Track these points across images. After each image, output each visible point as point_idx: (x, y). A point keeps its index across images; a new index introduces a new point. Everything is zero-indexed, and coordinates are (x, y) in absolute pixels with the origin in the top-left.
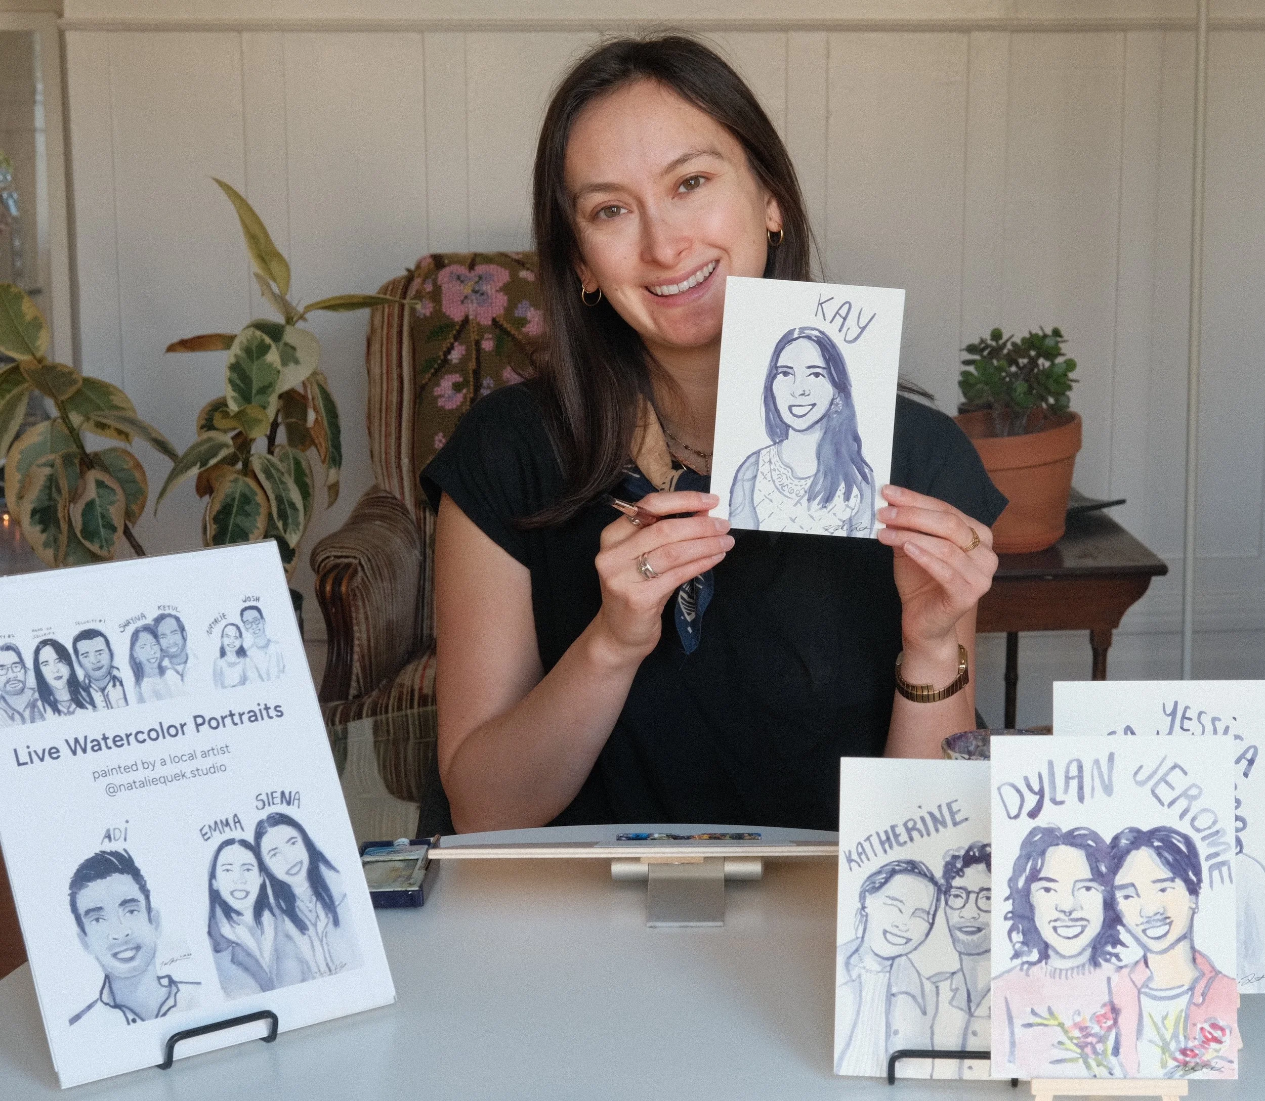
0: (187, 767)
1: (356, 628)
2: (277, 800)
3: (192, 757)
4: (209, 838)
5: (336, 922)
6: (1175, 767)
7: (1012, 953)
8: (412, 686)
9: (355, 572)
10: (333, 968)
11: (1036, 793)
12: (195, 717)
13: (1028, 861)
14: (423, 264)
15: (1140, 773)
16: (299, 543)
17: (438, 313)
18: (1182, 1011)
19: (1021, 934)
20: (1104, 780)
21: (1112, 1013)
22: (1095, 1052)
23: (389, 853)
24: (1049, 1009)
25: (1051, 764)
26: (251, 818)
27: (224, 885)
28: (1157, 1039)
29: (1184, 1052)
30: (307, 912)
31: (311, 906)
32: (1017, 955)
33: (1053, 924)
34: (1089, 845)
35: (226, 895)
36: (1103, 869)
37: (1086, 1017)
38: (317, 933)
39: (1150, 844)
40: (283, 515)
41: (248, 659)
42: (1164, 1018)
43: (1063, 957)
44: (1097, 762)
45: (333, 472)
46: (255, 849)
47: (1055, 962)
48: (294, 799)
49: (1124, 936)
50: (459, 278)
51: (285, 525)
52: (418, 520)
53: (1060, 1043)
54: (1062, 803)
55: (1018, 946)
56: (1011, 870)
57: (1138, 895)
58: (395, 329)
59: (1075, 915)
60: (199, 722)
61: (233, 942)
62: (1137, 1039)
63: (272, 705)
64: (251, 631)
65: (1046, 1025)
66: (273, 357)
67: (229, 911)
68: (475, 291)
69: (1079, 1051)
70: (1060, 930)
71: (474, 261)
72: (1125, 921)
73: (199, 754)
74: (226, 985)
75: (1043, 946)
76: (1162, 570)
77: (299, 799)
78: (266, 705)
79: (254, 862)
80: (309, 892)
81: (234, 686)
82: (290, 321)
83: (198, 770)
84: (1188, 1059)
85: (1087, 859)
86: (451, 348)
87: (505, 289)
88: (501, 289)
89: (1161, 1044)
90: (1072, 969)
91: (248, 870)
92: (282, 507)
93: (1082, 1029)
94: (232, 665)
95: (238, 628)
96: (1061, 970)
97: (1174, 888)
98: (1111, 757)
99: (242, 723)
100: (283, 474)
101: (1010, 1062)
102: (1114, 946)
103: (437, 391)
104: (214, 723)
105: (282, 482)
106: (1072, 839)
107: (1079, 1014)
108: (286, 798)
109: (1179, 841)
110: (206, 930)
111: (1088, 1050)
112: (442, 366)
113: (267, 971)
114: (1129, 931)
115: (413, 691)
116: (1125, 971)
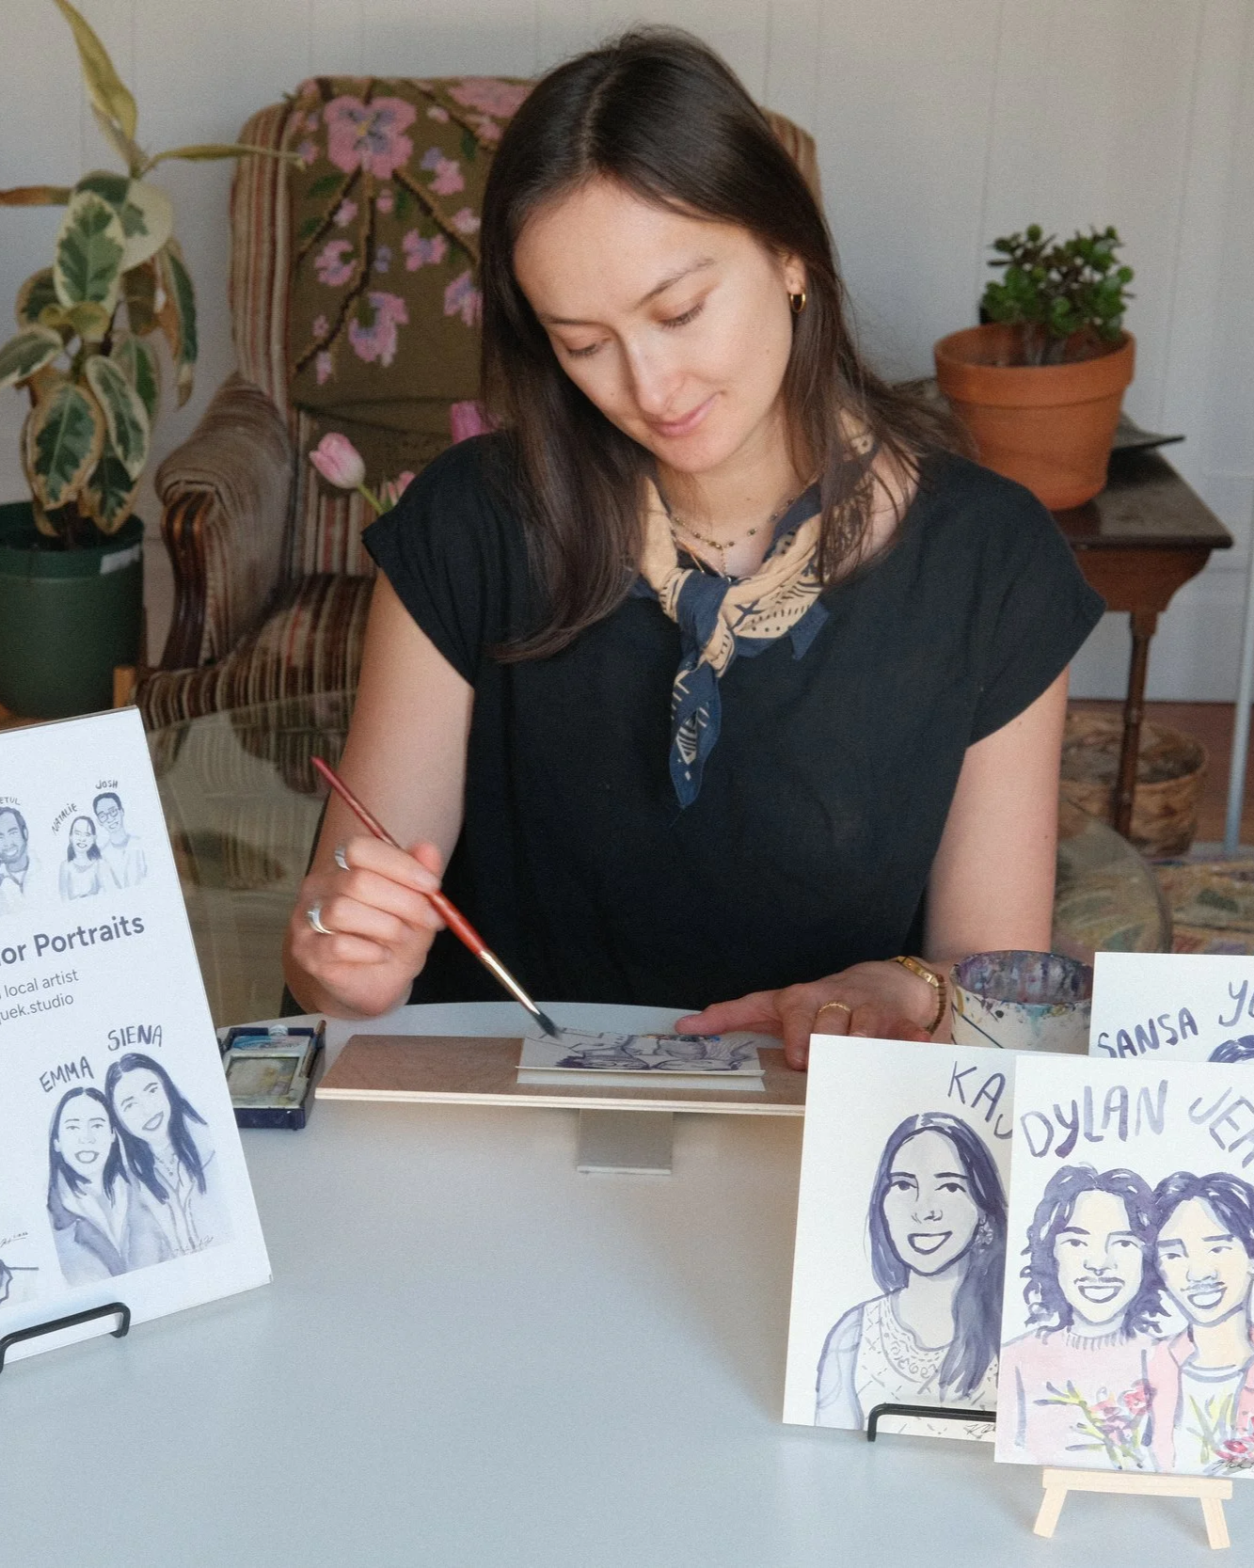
0: (26, 1000)
1: (210, 575)
2: (134, 1038)
3: (32, 987)
4: (51, 1088)
5: (202, 1188)
6: (1239, 1103)
7: (1028, 1315)
8: (279, 653)
9: (211, 504)
10: (197, 1243)
11: (1067, 1126)
12: (36, 938)
13: (1054, 1207)
14: (307, 93)
15: (1198, 1107)
16: (141, 475)
17: (323, 161)
18: (1230, 1396)
19: (1039, 1294)
20: (1153, 1114)
21: (1146, 1394)
22: (1122, 1438)
23: (263, 1047)
24: (1069, 1384)
25: (1088, 1091)
26: (102, 1062)
27: (67, 1146)
28: (1199, 1429)
29: (1230, 1445)
30: (166, 1175)
31: (173, 1167)
32: (1033, 1319)
33: (1079, 1283)
34: (1130, 1191)
35: (70, 1159)
36: (1145, 1221)
37: (1113, 1398)
38: (179, 1201)
39: (1204, 1195)
40: (123, 439)
41: (101, 861)
42: (1209, 1403)
43: (1089, 1323)
44: (1145, 1091)
45: (186, 369)
46: (106, 1100)
47: (1079, 1328)
48: (155, 1035)
49: (1165, 1302)
50: (351, 114)
51: (126, 451)
52: (291, 424)
53: (1080, 1425)
54: (1099, 1139)
55: (1035, 1308)
56: (1032, 1218)
57: (1186, 1255)
58: (268, 176)
59: (1107, 1274)
60: (42, 942)
61: (79, 1217)
62: (1174, 1426)
63: (129, 918)
64: (106, 825)
65: (1065, 1404)
66: (114, 230)
67: (73, 1178)
68: (371, 134)
69: (1102, 1436)
70: (1087, 1291)
71: (373, 89)
72: (1168, 1284)
73: (40, 984)
74: (68, 1269)
75: (1066, 1308)
76: (1225, 542)
77: (160, 1036)
78: (122, 918)
79: (105, 1115)
80: (171, 1150)
81: (84, 896)
82: (135, 173)
83: (39, 1003)
84: (1234, 1454)
85: (1126, 1208)
86: (338, 207)
87: (410, 132)
88: (402, 134)
89: (1203, 1434)
90: (1100, 1338)
91: (97, 1126)
92: (122, 428)
93: (1107, 1410)
94: (82, 869)
95: (91, 822)
96: (1086, 1338)
97: (1230, 1249)
98: (1163, 1086)
99: (93, 942)
100: (123, 384)
101: (1018, 1445)
102: (1152, 1314)
103: (319, 262)
104: (59, 944)
105: (124, 396)
106: (1109, 1182)
107: (1105, 1392)
108: (146, 1035)
109: (1240, 1192)
110: (46, 1202)
111: (1114, 1436)
112: (327, 230)
113: (118, 1250)
114: (1172, 1297)
115: (279, 662)
116: (1164, 1344)
